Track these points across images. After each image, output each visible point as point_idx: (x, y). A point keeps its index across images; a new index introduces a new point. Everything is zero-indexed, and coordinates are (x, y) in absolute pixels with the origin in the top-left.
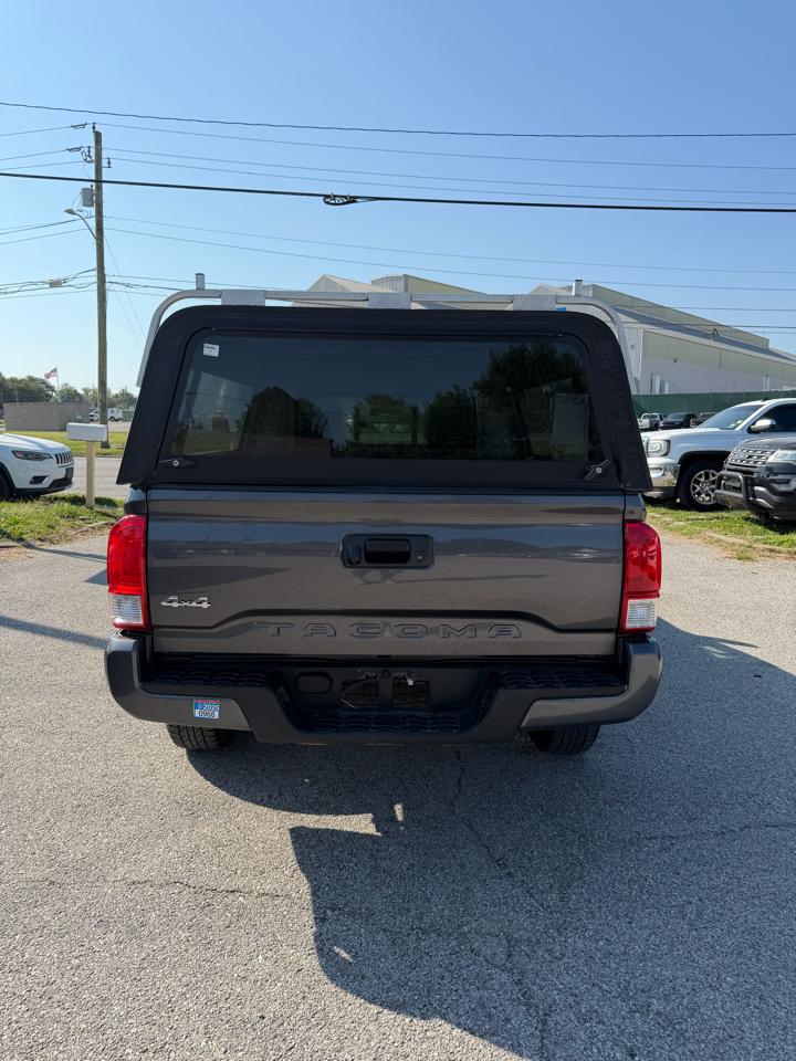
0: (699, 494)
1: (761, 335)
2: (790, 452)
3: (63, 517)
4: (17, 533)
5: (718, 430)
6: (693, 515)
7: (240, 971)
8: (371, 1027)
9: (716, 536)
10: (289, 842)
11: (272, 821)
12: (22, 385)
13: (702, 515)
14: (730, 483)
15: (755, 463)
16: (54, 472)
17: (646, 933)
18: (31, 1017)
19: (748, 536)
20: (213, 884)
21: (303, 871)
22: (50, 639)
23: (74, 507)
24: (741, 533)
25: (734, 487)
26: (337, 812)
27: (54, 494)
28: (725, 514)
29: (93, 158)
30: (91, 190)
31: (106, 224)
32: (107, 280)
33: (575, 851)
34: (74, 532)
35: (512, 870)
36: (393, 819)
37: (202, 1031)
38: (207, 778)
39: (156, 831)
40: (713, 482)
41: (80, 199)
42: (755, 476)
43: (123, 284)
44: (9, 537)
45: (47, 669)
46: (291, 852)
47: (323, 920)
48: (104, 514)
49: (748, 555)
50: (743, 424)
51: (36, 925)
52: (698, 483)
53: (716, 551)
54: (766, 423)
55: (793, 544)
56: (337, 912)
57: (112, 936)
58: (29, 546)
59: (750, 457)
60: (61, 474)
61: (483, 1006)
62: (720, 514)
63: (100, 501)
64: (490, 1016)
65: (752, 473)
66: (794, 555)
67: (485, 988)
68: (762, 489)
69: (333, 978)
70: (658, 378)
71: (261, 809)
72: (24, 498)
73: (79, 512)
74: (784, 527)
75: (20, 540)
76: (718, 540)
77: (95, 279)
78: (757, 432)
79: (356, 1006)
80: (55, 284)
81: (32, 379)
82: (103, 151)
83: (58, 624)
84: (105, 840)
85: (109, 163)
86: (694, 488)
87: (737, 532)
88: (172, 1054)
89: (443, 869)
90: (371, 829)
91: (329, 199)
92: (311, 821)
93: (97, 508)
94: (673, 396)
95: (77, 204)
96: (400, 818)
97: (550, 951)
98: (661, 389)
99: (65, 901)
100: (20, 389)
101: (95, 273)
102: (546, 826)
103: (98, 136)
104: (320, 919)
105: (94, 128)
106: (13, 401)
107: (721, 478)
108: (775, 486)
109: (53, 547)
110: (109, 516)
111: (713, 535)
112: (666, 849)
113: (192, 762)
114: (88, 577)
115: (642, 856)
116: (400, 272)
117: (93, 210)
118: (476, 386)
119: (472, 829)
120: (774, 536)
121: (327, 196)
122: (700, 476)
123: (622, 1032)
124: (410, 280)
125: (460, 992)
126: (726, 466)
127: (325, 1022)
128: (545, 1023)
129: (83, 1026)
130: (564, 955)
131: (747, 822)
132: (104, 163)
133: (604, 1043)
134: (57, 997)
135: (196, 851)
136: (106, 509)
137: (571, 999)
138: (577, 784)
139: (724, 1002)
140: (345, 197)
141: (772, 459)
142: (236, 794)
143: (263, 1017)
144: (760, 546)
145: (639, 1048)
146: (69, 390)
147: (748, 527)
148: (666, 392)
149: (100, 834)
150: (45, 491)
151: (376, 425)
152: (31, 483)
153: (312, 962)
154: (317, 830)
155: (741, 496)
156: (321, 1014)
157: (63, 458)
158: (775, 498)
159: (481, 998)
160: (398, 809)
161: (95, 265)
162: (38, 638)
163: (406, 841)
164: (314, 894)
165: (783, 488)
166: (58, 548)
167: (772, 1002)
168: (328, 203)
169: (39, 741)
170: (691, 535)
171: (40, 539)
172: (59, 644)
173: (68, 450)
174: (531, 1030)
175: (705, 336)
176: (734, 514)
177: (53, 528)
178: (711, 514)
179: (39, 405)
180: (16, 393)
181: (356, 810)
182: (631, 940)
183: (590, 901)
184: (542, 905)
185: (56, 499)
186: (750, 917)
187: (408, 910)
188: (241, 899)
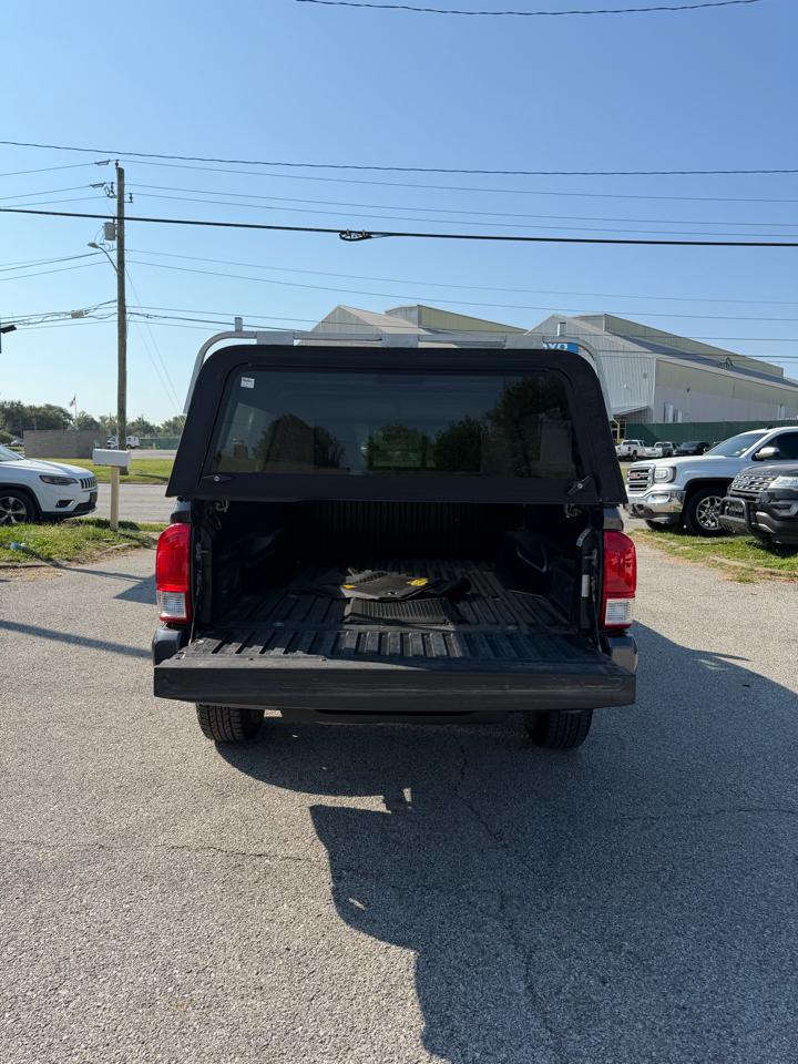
0: (705, 519)
1: (776, 365)
2: (790, 479)
3: (88, 539)
4: (46, 554)
5: (722, 457)
6: (698, 540)
7: (268, 915)
8: (380, 958)
9: (719, 560)
10: (309, 817)
11: (293, 800)
12: (40, 414)
13: (708, 541)
14: (733, 509)
15: (758, 488)
16: (79, 496)
17: (623, 893)
18: (92, 946)
19: (750, 560)
20: (242, 849)
21: (321, 840)
22: (84, 648)
23: (98, 530)
24: (743, 557)
25: (737, 513)
26: (351, 793)
27: (77, 518)
28: (730, 539)
29: (116, 193)
30: (113, 224)
31: (127, 257)
32: (128, 311)
33: (565, 829)
34: (99, 553)
35: (507, 842)
36: (402, 799)
37: (237, 958)
38: (234, 765)
39: (191, 808)
40: (718, 508)
41: (102, 232)
42: (757, 501)
43: (143, 315)
44: (38, 557)
45: (83, 674)
46: (311, 825)
47: (340, 878)
48: (127, 537)
49: (749, 577)
50: (747, 452)
51: (91, 879)
52: (704, 509)
53: (718, 574)
54: (770, 450)
55: (793, 567)
56: (351, 873)
57: (157, 888)
58: (58, 566)
59: (752, 483)
60: (85, 498)
61: (477, 944)
62: (725, 539)
63: (123, 525)
64: (483, 952)
65: (754, 499)
66: (792, 578)
67: (479, 931)
68: (764, 514)
69: (348, 922)
70: (671, 407)
71: (282, 791)
72: (51, 520)
73: (103, 534)
74: (785, 551)
75: (49, 559)
76: (721, 564)
77: (116, 310)
78: (762, 459)
79: (368, 942)
80: (77, 315)
81: (49, 407)
82: (126, 187)
83: (90, 635)
84: (147, 814)
85: (131, 198)
86: (700, 514)
87: (740, 556)
88: (213, 975)
89: (445, 841)
90: (383, 808)
91: (345, 235)
92: (328, 801)
93: (121, 531)
94: (687, 424)
95: (99, 237)
96: (408, 799)
97: (538, 905)
98: (675, 417)
99: (114, 861)
100: (37, 417)
101: (116, 304)
102: (540, 808)
103: (121, 172)
104: (337, 878)
105: (117, 164)
106: (31, 428)
107: (724, 504)
108: (776, 511)
109: (80, 567)
110: (132, 538)
111: (716, 558)
112: (647, 828)
113: (219, 752)
114: (116, 594)
115: (625, 833)
116: (414, 303)
117: (115, 244)
118: (489, 416)
119: (472, 809)
120: (775, 560)
121: (343, 232)
122: (706, 502)
123: (597, 966)
124: (424, 310)
125: (458, 934)
126: (730, 492)
127: (341, 953)
128: (530, 957)
129: (137, 953)
130: (549, 908)
131: (722, 807)
132: (127, 198)
133: (580, 973)
134: (112, 932)
135: (227, 824)
136: (128, 532)
137: (554, 941)
138: (570, 774)
139: (687, 945)
140: (361, 233)
141: (773, 485)
142: (262, 778)
143: (288, 949)
144: (761, 569)
145: (610, 978)
146: (86, 418)
147: (751, 552)
148: (680, 421)
149: (141, 809)
150: (69, 515)
151: (390, 453)
152: (57, 506)
153: (330, 909)
154: (334, 808)
155: (743, 521)
156: (339, 948)
157: (87, 483)
158: (776, 523)
159: (475, 939)
160: (407, 793)
161: (116, 297)
162: (73, 647)
163: (413, 818)
164: (331, 858)
165: (784, 513)
166: (85, 567)
167: (729, 946)
168: (344, 239)
169: (81, 734)
170: (695, 559)
171: (67, 559)
172: (93, 652)
173: (92, 475)
174: (517, 962)
175: (719, 365)
176: (738, 540)
177: (80, 549)
178: (716, 540)
179: (57, 433)
180: (34, 420)
181: (369, 793)
182: (610, 897)
183: (575, 868)
184: (533, 870)
185: (81, 522)
186: (716, 882)
187: (414, 872)
188: (267, 861)
